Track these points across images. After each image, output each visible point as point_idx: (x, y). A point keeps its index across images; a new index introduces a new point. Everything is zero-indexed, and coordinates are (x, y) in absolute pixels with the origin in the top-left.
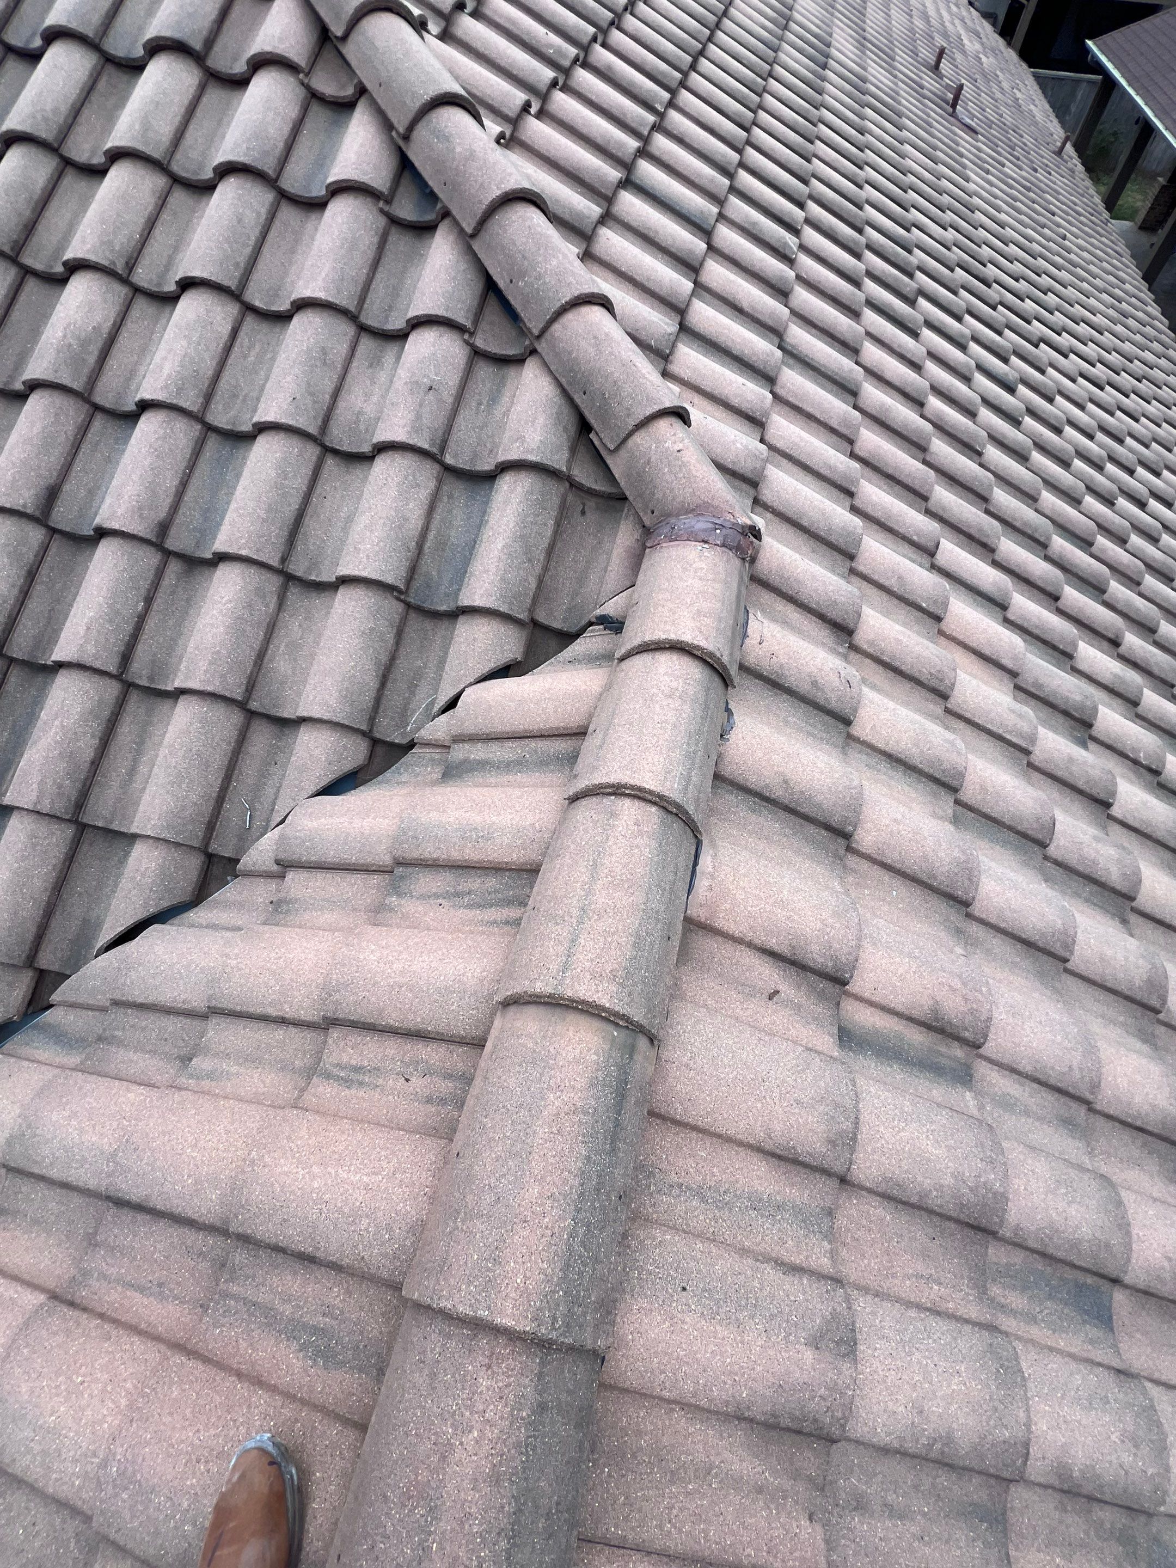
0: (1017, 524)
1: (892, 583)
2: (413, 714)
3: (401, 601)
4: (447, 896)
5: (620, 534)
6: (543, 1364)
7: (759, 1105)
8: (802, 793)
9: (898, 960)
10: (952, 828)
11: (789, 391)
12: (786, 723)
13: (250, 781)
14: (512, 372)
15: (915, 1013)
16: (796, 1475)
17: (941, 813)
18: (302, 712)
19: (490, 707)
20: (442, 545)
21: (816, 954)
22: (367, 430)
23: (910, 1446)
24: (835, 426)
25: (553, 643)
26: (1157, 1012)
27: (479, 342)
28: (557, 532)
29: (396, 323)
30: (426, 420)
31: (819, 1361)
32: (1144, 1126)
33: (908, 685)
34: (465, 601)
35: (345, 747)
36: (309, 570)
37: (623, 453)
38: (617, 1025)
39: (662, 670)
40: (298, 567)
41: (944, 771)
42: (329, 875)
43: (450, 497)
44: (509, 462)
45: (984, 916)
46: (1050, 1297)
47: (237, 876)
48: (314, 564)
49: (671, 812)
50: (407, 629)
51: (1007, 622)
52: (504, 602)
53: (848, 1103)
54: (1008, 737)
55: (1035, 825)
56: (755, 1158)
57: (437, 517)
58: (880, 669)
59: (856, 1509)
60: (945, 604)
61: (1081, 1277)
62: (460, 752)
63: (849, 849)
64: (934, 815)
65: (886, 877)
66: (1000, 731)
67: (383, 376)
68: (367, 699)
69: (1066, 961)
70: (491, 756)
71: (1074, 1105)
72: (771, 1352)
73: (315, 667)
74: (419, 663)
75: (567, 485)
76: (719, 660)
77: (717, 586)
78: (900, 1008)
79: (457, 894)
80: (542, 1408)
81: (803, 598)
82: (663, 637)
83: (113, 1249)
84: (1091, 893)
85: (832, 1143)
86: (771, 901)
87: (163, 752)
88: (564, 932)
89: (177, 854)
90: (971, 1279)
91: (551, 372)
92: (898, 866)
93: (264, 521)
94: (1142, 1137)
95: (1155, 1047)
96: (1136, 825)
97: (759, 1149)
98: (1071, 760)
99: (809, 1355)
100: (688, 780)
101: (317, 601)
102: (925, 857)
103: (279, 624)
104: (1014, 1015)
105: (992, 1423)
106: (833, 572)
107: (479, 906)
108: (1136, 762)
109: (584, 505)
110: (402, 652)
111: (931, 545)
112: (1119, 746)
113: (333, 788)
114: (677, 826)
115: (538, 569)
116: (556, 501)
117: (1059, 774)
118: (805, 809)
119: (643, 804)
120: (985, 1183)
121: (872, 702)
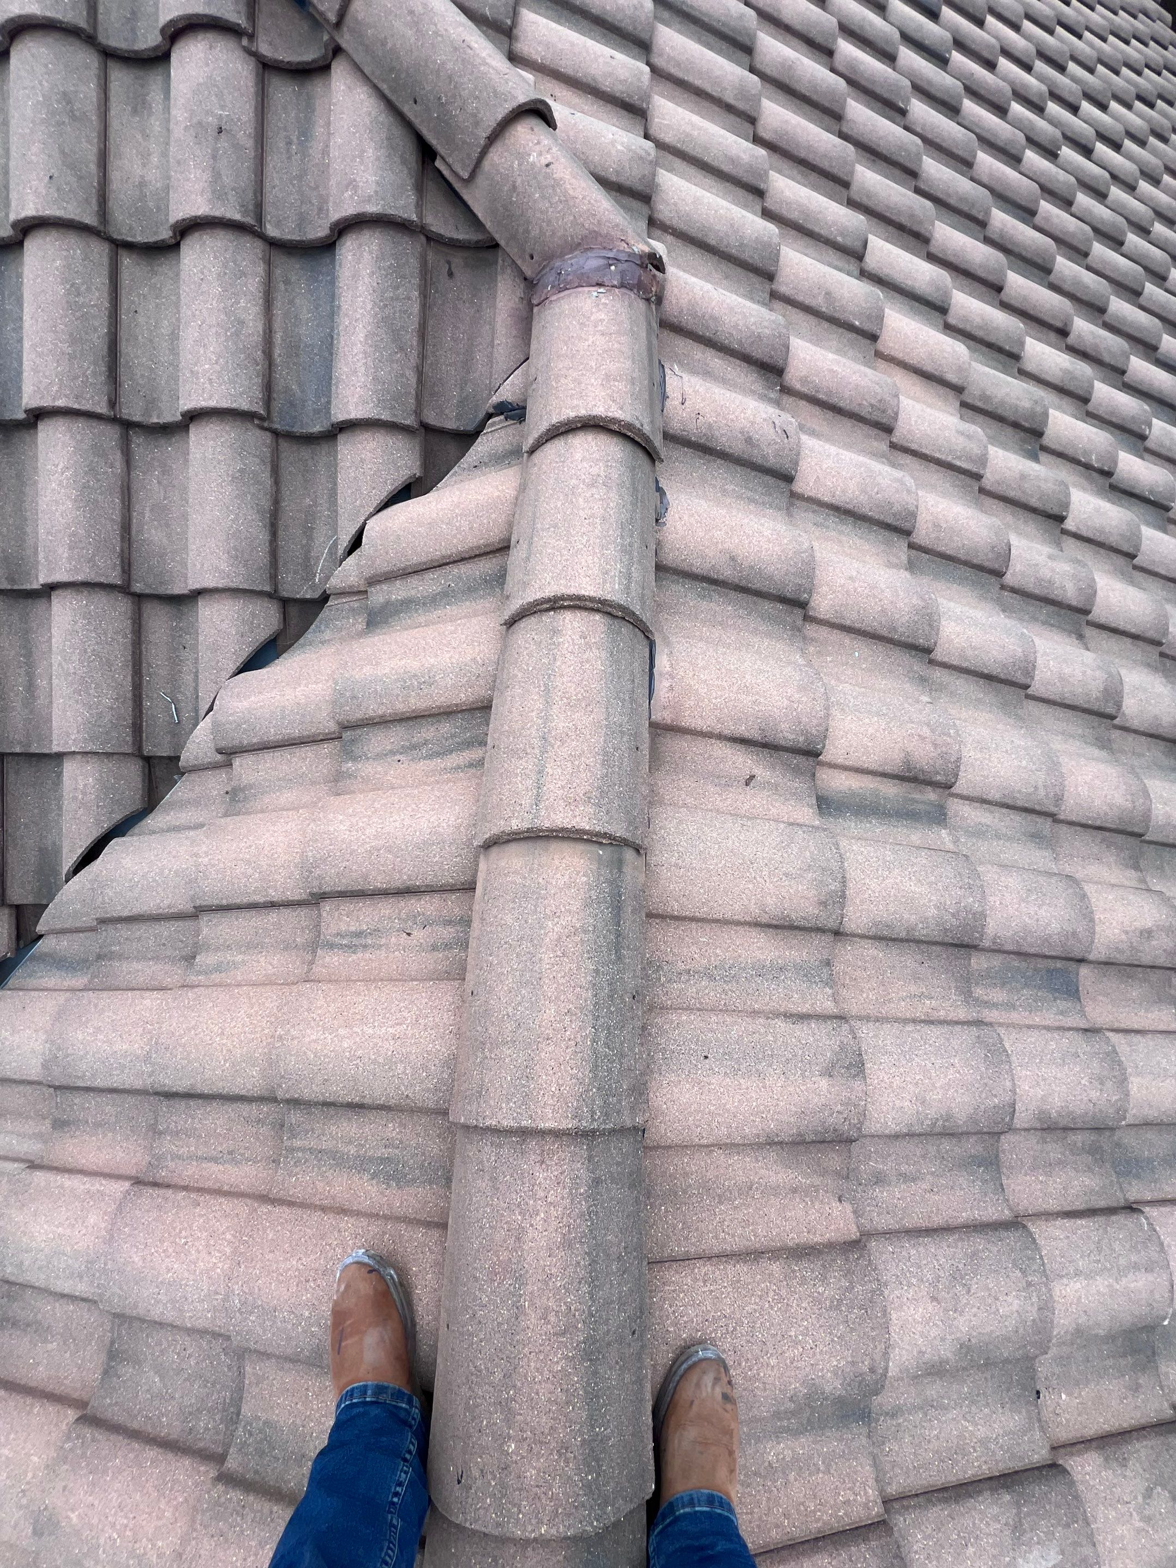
0: (952, 201)
1: (819, 302)
2: (317, 564)
3: (266, 429)
4: (404, 750)
5: (500, 295)
6: (590, 1149)
7: (751, 886)
8: (752, 567)
9: (867, 721)
10: (905, 574)
11: (670, 59)
12: (724, 492)
13: (163, 672)
14: (316, 86)
15: (888, 769)
16: (824, 1173)
17: (895, 560)
18: (194, 584)
19: (398, 537)
20: (294, 348)
21: (787, 733)
22: (159, 209)
23: (917, 1129)
24: (732, 101)
25: (451, 447)
26: (1113, 718)
27: (264, 49)
28: (425, 307)
29: (149, 39)
30: (227, 180)
31: (833, 1086)
32: (1103, 825)
33: (848, 423)
34: (340, 414)
35: (253, 614)
36: (147, 412)
37: (481, 180)
38: (601, 843)
39: (578, 456)
40: (133, 411)
41: (895, 515)
42: (277, 754)
43: (287, 282)
44: (345, 219)
45: (946, 660)
46: (1026, 985)
47: (183, 774)
48: (151, 403)
49: (617, 617)
50: (282, 464)
51: (950, 329)
52: (384, 408)
53: (834, 865)
54: (958, 463)
55: (990, 555)
56: (754, 932)
57: (278, 312)
58: (816, 410)
59: (876, 1183)
60: (880, 318)
61: (1051, 964)
62: (379, 596)
63: (807, 618)
64: (890, 565)
65: (847, 639)
66: (949, 459)
67: (155, 125)
68: (262, 554)
69: (1027, 687)
70: (413, 592)
71: (1040, 820)
72: (791, 1089)
73: (192, 529)
74: (308, 501)
75: (423, 239)
76: (640, 432)
77: (623, 339)
78: (873, 767)
79: (414, 747)
80: (597, 1182)
81: (723, 338)
82: (572, 414)
83: (177, 1133)
84: (1047, 614)
85: (824, 904)
86: (735, 688)
87: (56, 659)
88: (528, 764)
89: (110, 764)
90: (957, 988)
91: (366, 79)
92: (857, 625)
93: (72, 357)
94: (1100, 835)
95: (1111, 751)
96: (1090, 535)
97: (756, 924)
98: (1023, 477)
99: (824, 1083)
100: (629, 577)
101: (169, 448)
102: (883, 611)
103: (135, 486)
104: (981, 751)
105: (984, 1095)
106: (752, 299)
107: (438, 754)
108: (1088, 466)
109: (449, 263)
110: (286, 492)
111: (857, 245)
112: (1070, 452)
113: (256, 661)
114: (626, 630)
115: (414, 360)
116: (414, 263)
117: (1012, 494)
118: (757, 585)
119: (585, 614)
120: (965, 907)
121: (812, 450)
